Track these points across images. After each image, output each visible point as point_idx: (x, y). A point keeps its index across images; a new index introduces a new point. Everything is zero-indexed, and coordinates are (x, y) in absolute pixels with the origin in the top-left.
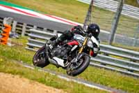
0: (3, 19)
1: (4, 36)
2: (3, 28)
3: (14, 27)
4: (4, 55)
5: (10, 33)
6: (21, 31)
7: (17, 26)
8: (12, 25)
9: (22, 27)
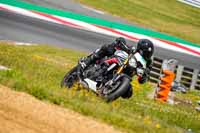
0: (161, 61)
1: (163, 89)
2: (161, 76)
3: (179, 75)
4: (162, 118)
5: (173, 84)
6: (190, 81)
7: (184, 74)
8: (175, 72)
9: (191, 76)
